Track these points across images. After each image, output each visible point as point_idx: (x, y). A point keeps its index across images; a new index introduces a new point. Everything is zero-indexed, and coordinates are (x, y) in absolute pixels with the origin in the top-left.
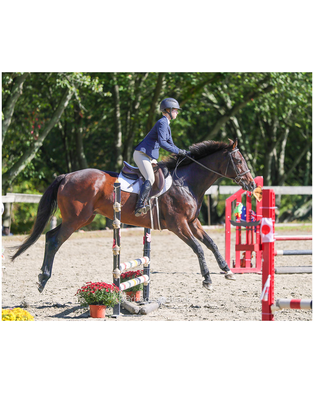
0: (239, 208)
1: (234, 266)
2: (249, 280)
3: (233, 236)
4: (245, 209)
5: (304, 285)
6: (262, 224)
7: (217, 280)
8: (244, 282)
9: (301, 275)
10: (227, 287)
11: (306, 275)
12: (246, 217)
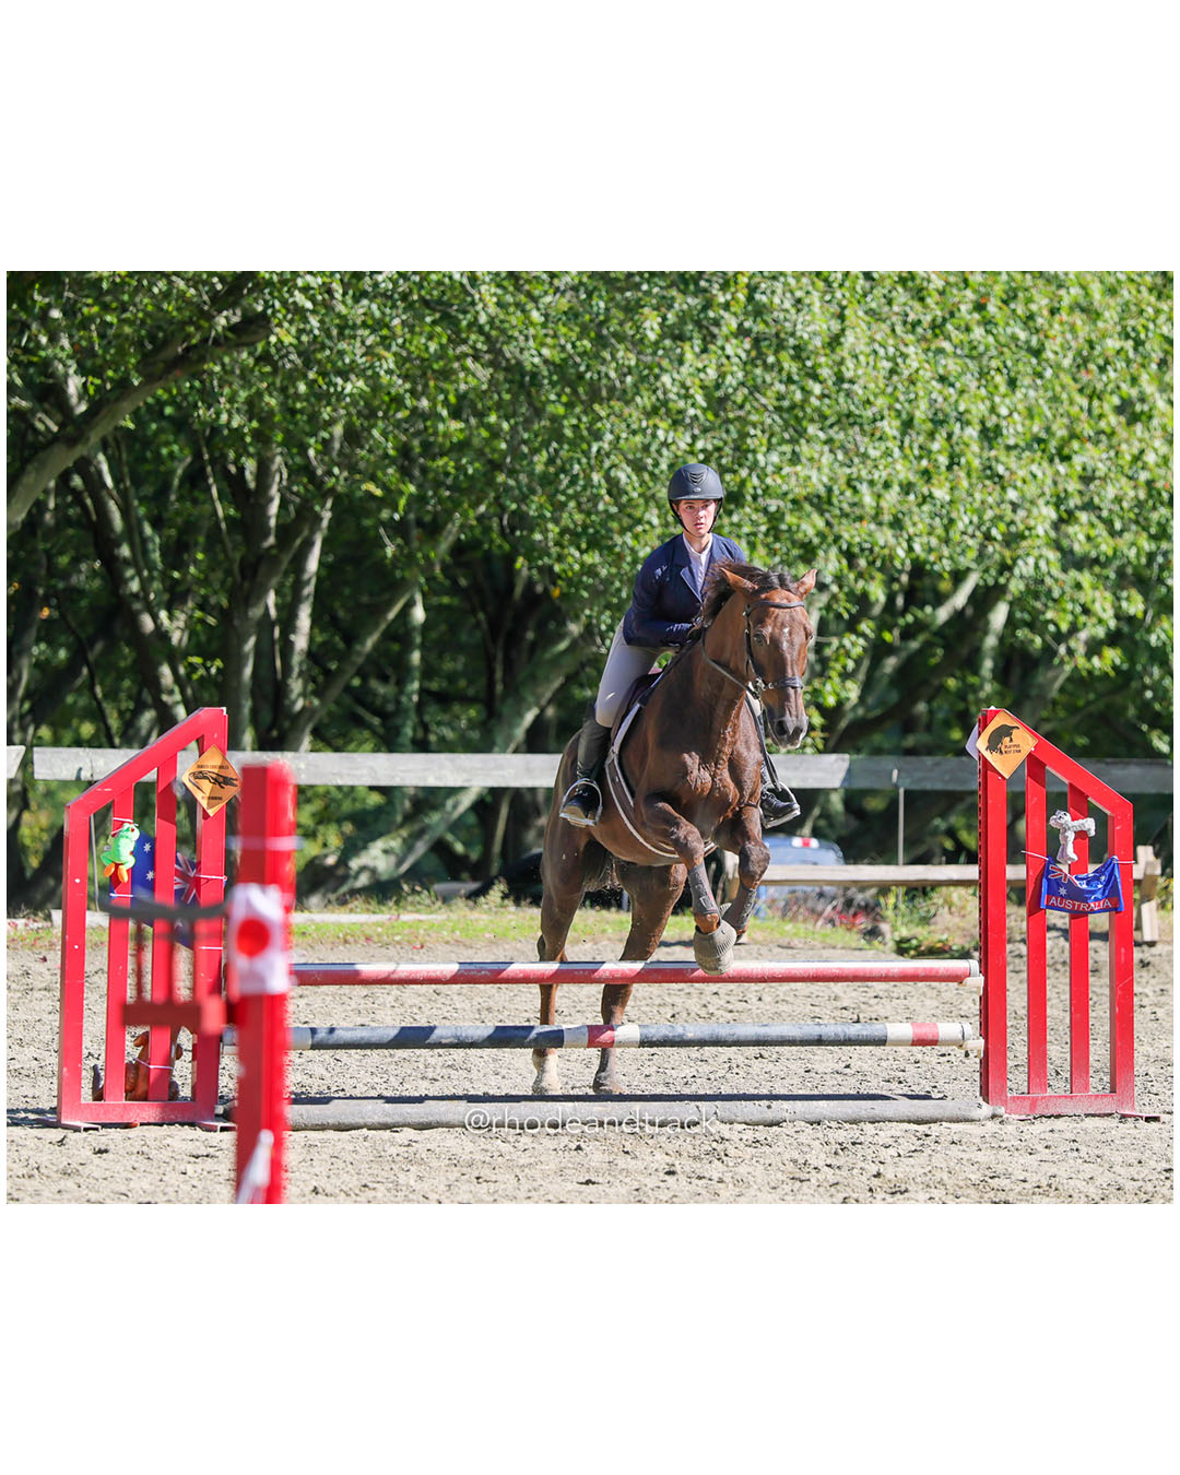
0: (125, 844)
1: (99, 1095)
2: (165, 1156)
3: (96, 961)
4: (147, 847)
5: (402, 1178)
6: (239, 913)
7: (24, 1153)
8: (142, 1163)
9: (387, 1134)
10: (69, 1184)
11: (408, 1133)
12: (153, 880)
